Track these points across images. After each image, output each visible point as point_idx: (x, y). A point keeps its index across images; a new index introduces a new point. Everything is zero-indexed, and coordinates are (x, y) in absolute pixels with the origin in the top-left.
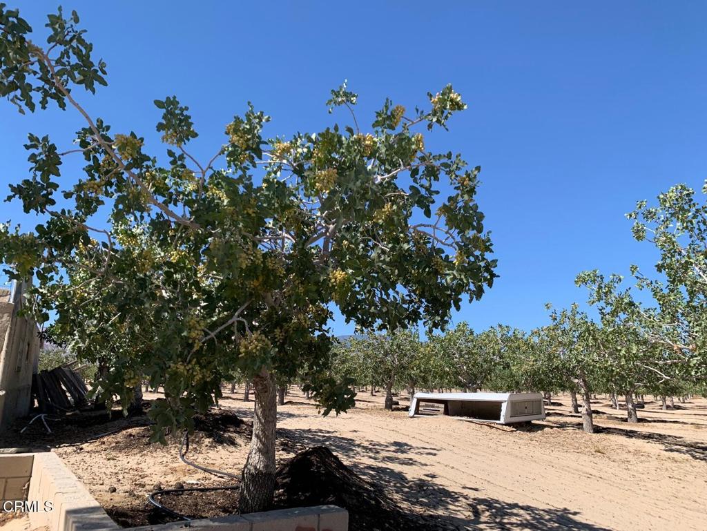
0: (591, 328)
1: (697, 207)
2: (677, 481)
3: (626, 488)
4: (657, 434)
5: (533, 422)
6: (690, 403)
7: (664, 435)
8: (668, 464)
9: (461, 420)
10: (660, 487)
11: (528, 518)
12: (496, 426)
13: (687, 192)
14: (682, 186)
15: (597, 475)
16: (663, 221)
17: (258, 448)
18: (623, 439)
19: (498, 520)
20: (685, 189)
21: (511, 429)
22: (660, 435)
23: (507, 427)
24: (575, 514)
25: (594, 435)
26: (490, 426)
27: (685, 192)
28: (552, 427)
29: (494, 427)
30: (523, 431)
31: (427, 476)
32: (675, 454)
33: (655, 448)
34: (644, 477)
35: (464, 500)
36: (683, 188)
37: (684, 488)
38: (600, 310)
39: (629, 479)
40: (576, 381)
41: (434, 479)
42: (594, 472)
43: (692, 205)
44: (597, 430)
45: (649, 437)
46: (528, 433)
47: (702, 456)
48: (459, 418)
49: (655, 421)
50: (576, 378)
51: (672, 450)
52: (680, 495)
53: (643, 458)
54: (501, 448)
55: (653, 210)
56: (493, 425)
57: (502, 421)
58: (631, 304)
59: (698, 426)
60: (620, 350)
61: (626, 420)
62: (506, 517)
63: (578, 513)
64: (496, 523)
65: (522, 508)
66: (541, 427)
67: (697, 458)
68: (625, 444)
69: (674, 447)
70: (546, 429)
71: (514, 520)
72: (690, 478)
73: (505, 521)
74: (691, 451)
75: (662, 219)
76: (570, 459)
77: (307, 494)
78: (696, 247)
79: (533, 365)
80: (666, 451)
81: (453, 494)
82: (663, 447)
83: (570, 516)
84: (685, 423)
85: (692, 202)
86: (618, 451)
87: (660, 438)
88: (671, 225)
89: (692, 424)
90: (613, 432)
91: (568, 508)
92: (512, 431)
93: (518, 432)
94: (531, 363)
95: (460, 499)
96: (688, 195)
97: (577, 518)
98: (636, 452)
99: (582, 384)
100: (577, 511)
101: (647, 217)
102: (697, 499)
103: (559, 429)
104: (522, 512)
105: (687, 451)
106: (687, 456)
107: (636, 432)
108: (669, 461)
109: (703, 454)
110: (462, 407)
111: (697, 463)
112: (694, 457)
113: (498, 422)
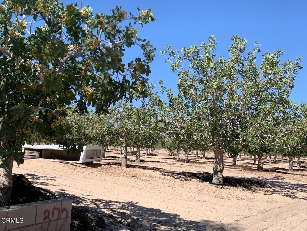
0: (140, 112)
1: (200, 58)
2: (172, 188)
3: (152, 192)
4: (155, 168)
5: (93, 162)
6: (156, 152)
7: (158, 168)
8: (165, 181)
9: (54, 161)
10: (165, 191)
11: (120, 206)
12: (76, 164)
13: (198, 50)
14: (196, 47)
15: (138, 187)
16: (179, 59)
17: (5, 174)
18: (141, 170)
19: (108, 207)
20: (197, 48)
21: (84, 166)
22: (156, 168)
23: (82, 165)
24: (137, 203)
25: (127, 168)
26: (72, 165)
27: (197, 50)
28: (105, 165)
29: (75, 165)
30: (91, 167)
31: (61, 190)
32: (166, 177)
33: (157, 174)
34: (158, 187)
35: (88, 200)
36: (196, 48)
37: (175, 191)
38: (143, 102)
39: (152, 188)
40: (121, 139)
41: (65, 192)
42: (136, 186)
43: (198, 57)
44: (128, 166)
45: (152, 169)
46: (94, 168)
47: (177, 177)
48: (52, 160)
49: (149, 162)
50: (121, 138)
51: (165, 175)
52: (174, 194)
53: (153, 179)
54: (86, 176)
55: (174, 52)
56: (74, 164)
57: (81, 161)
58: (160, 101)
59: (169, 164)
60: (152, 125)
61: (134, 161)
62: (111, 206)
63: (138, 203)
64: (107, 208)
65: (114, 202)
66: (100, 165)
67: (176, 178)
68: (144, 172)
69: (166, 173)
70: (102, 166)
71: (115, 207)
72: (176, 186)
73: (111, 207)
74: (173, 175)
75: (178, 58)
76: (123, 180)
77: (24, 198)
78: (196, 77)
79: (100, 130)
80: (163, 175)
81: (81, 198)
82: (161, 174)
83: (135, 204)
84: (163, 162)
85: (198, 56)
86: (141, 176)
87: (157, 169)
88: (181, 61)
89: (166, 163)
90: (136, 167)
91: (133, 201)
92: (85, 167)
93: (89, 167)
94: (100, 129)
95: (86, 199)
96: (197, 52)
97: (137, 205)
98: (150, 176)
99: (124, 141)
100: (137, 202)
101: (171, 55)
102: (181, 195)
103: (108, 166)
104: (116, 204)
105: (171, 175)
106: (172, 177)
107: (145, 167)
108: (165, 179)
109: (178, 176)
110: (52, 154)
111: (176, 180)
112: (174, 178)
113: (78, 162)
